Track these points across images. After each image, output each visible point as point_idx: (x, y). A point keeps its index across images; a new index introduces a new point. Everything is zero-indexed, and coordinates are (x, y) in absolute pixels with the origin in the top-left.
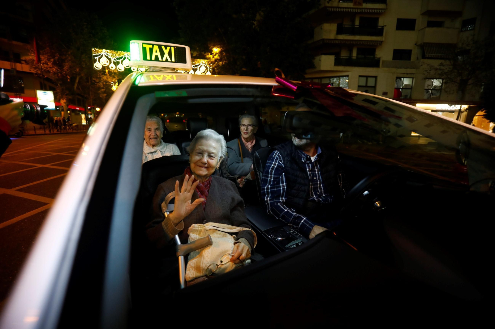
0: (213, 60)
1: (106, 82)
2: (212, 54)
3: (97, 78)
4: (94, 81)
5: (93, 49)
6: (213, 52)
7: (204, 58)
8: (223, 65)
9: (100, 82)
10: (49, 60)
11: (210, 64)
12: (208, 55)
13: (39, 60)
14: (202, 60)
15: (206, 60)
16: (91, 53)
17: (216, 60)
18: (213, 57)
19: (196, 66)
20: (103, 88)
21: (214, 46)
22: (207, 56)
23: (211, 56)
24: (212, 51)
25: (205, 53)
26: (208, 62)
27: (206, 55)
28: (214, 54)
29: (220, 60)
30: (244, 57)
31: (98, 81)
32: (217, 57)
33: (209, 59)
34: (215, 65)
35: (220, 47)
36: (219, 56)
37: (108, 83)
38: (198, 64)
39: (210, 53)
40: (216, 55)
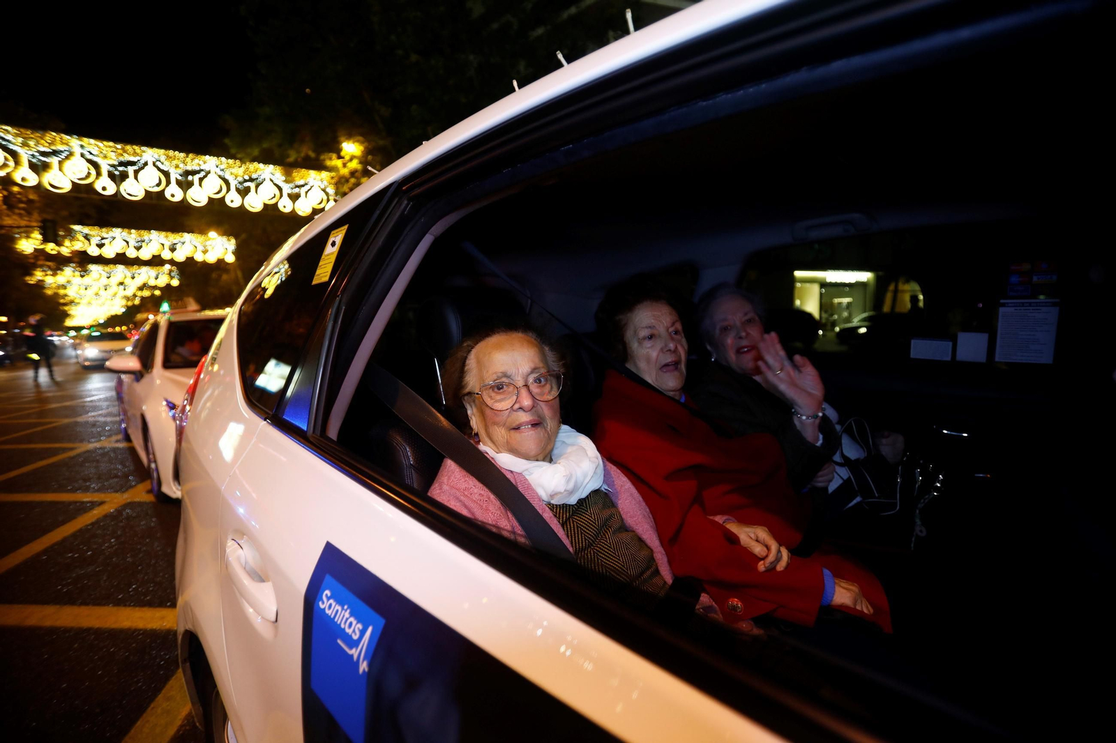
0: (345, 172)
2: (340, 157)
6: (343, 154)
7: (319, 166)
11: (335, 184)
12: (331, 159)
14: (313, 173)
15: (325, 175)
17: (352, 173)
18: (345, 165)
19: (297, 186)
21: (350, 137)
22: (328, 163)
23: (339, 163)
24: (341, 150)
25: (322, 152)
26: (331, 179)
27: (324, 160)
28: (347, 158)
32: (354, 165)
33: (333, 169)
36: (359, 162)
38: (302, 182)
39: (334, 156)
40: (351, 160)
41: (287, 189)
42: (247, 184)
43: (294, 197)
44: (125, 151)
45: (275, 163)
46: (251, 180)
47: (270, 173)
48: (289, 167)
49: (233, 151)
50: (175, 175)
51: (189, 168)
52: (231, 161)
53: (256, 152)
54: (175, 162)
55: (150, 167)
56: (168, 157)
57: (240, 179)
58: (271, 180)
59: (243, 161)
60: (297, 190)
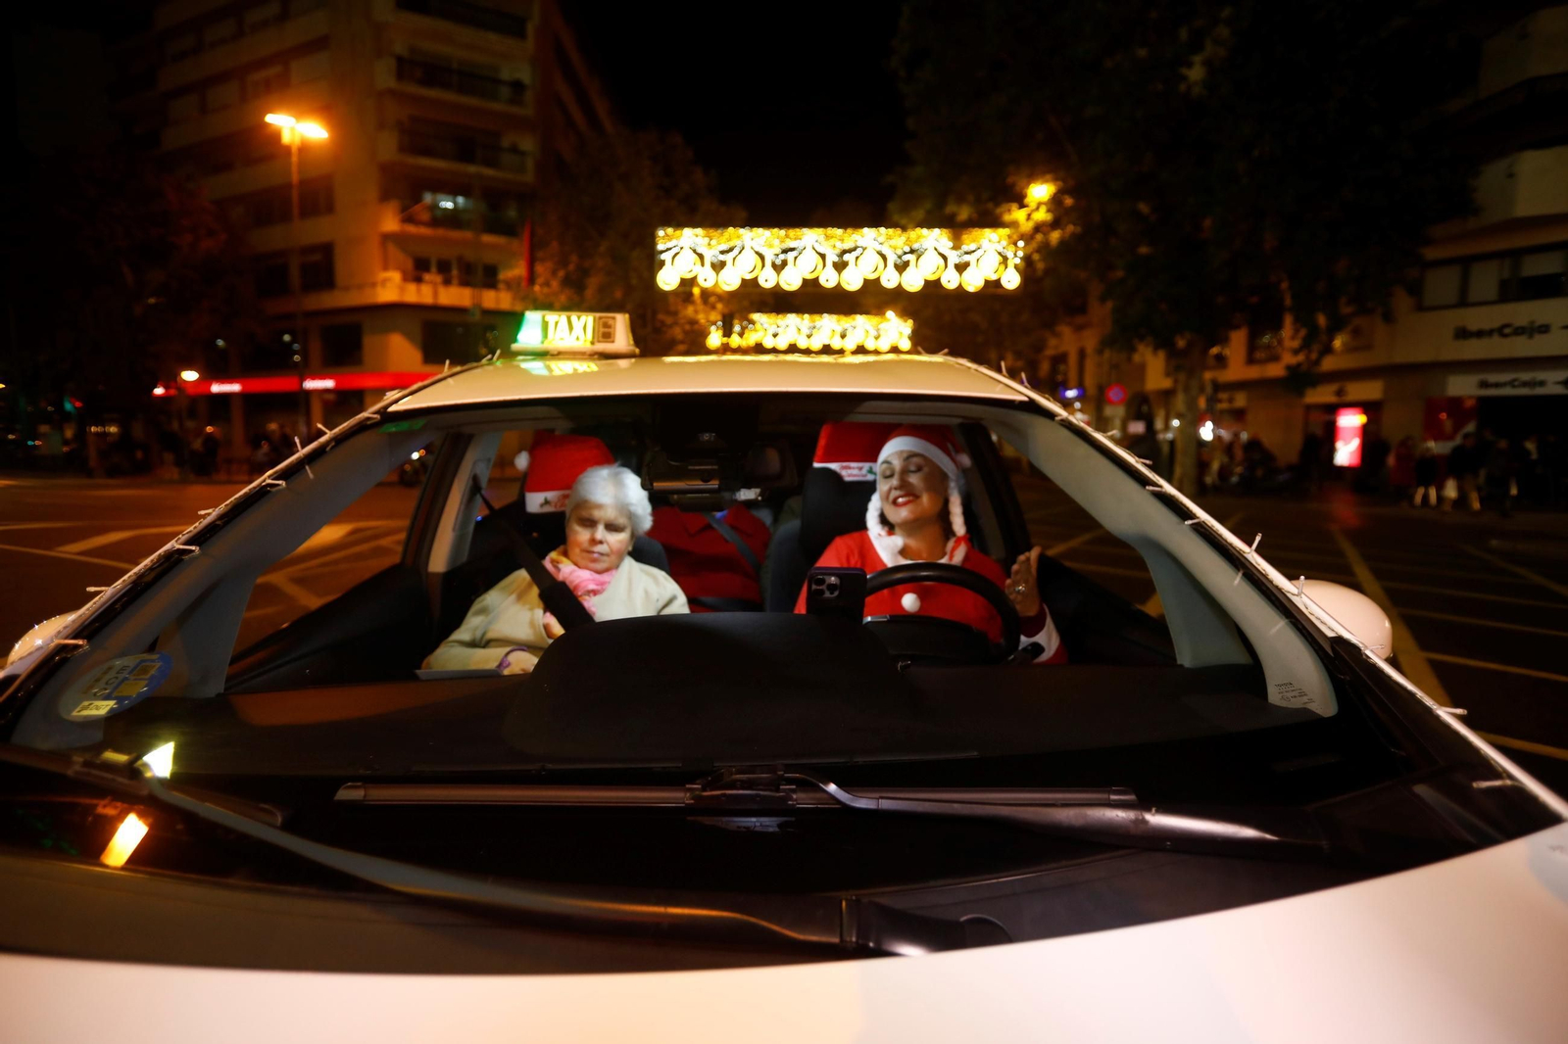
0: (1026, 227)
1: (693, 322)
2: (1023, 206)
3: (669, 313)
4: (662, 322)
5: (661, 233)
6: (1027, 201)
7: (994, 222)
8: (1062, 242)
9: (676, 323)
10: (554, 273)
11: (1015, 244)
12: (1009, 210)
13: (531, 279)
14: (987, 232)
15: (1004, 232)
16: (653, 244)
17: (1038, 228)
18: (1029, 217)
19: (967, 253)
20: (682, 342)
21: (1033, 177)
22: (1006, 217)
23: (1021, 215)
24: (1025, 196)
25: (998, 204)
26: (1009, 237)
27: (1001, 213)
28: (1033, 205)
29: (1055, 224)
30: (1144, 208)
31: (669, 320)
32: (1042, 215)
33: (1014, 225)
34: (1034, 245)
35: (1055, 180)
36: (1048, 211)
37: (696, 327)
38: (973, 247)
39: (1014, 206)
40: (1037, 209)
41: (954, 258)
42: (906, 258)
43: (961, 268)
44: (787, 236)
45: (940, 226)
46: (912, 251)
47: (936, 239)
48: (957, 228)
49: (896, 218)
50: (832, 258)
51: (847, 246)
52: (891, 231)
53: (920, 214)
54: (833, 241)
55: (809, 250)
56: (828, 237)
57: (900, 252)
58: (936, 249)
59: (904, 229)
60: (966, 258)
